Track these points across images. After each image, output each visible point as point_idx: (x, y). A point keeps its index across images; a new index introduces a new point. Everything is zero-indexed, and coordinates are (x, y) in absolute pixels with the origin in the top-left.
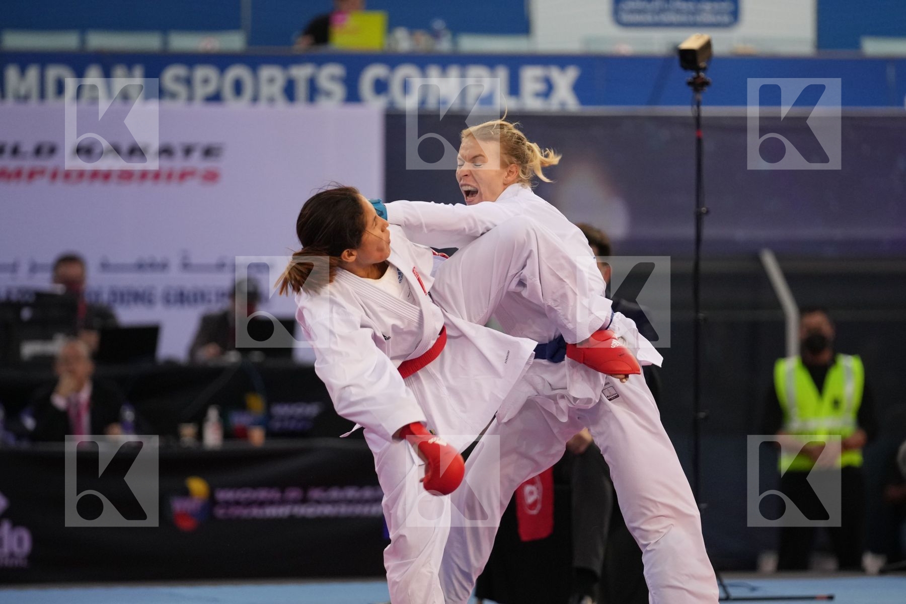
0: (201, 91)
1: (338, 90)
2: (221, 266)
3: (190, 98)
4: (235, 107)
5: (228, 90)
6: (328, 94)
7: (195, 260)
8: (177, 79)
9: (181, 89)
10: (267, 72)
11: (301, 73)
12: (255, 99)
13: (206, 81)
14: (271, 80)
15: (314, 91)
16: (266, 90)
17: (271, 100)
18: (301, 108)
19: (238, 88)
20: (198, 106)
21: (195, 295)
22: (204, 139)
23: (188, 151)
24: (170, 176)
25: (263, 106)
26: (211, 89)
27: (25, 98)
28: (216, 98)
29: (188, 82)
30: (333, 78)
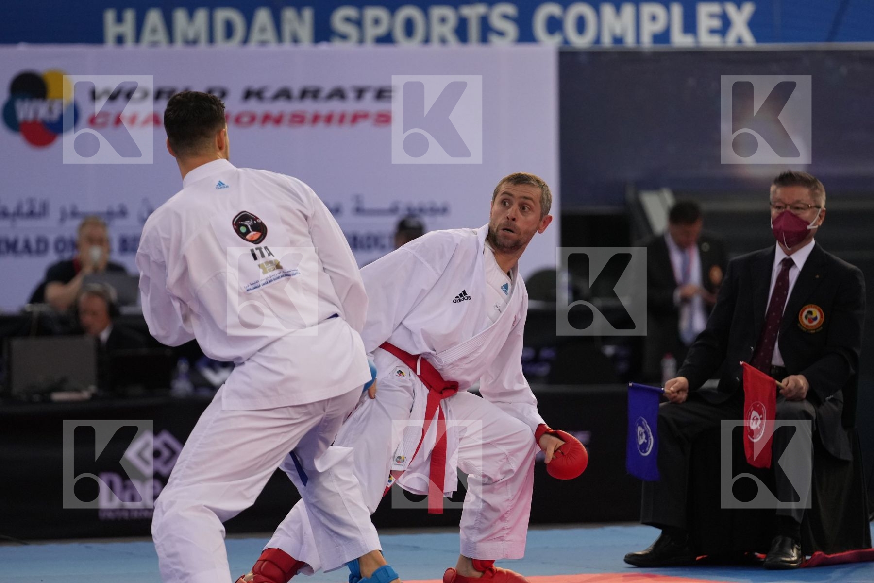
0: (372, 32)
1: (511, 29)
2: (394, 210)
3: (361, 41)
4: (406, 46)
5: (399, 32)
6: (501, 34)
7: (367, 205)
8: (348, 20)
9: (350, 30)
10: (437, 12)
11: (473, 12)
12: (427, 40)
13: (377, 22)
14: (443, 20)
15: (486, 30)
16: (437, 30)
17: (443, 41)
18: (474, 47)
19: (409, 28)
20: (370, 47)
21: (368, 238)
22: (375, 81)
23: (360, 93)
24: (342, 119)
25: (435, 46)
26: (381, 30)
27: (194, 42)
28: (387, 39)
29: (359, 23)
30: (506, 17)
